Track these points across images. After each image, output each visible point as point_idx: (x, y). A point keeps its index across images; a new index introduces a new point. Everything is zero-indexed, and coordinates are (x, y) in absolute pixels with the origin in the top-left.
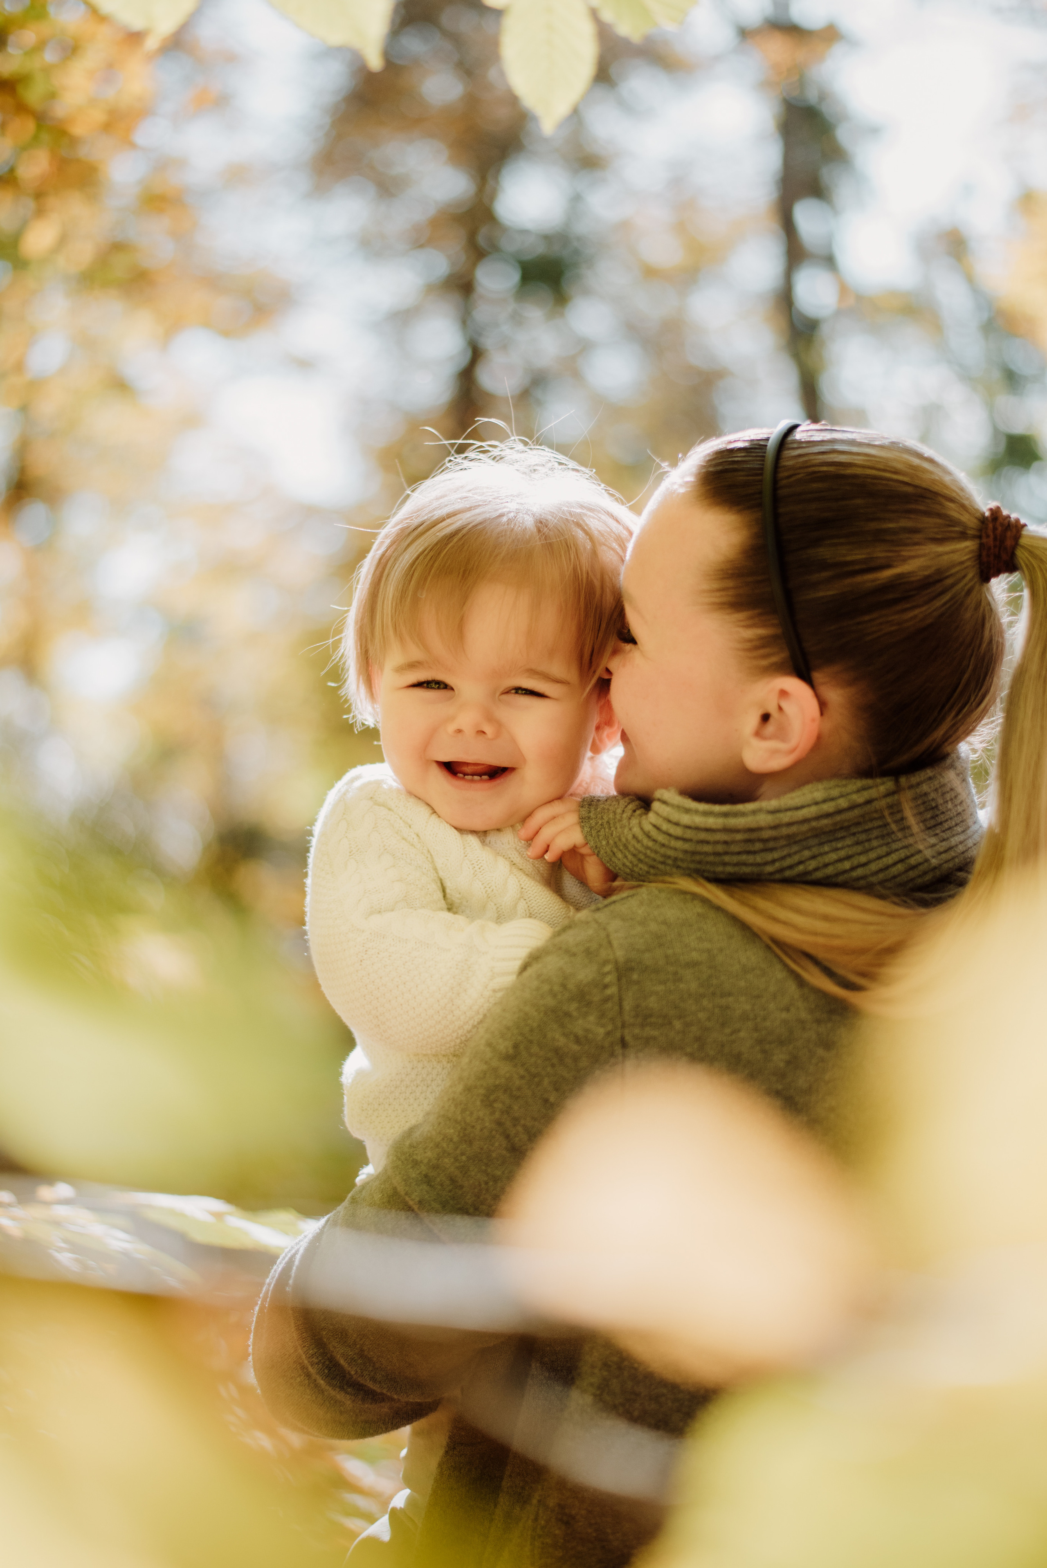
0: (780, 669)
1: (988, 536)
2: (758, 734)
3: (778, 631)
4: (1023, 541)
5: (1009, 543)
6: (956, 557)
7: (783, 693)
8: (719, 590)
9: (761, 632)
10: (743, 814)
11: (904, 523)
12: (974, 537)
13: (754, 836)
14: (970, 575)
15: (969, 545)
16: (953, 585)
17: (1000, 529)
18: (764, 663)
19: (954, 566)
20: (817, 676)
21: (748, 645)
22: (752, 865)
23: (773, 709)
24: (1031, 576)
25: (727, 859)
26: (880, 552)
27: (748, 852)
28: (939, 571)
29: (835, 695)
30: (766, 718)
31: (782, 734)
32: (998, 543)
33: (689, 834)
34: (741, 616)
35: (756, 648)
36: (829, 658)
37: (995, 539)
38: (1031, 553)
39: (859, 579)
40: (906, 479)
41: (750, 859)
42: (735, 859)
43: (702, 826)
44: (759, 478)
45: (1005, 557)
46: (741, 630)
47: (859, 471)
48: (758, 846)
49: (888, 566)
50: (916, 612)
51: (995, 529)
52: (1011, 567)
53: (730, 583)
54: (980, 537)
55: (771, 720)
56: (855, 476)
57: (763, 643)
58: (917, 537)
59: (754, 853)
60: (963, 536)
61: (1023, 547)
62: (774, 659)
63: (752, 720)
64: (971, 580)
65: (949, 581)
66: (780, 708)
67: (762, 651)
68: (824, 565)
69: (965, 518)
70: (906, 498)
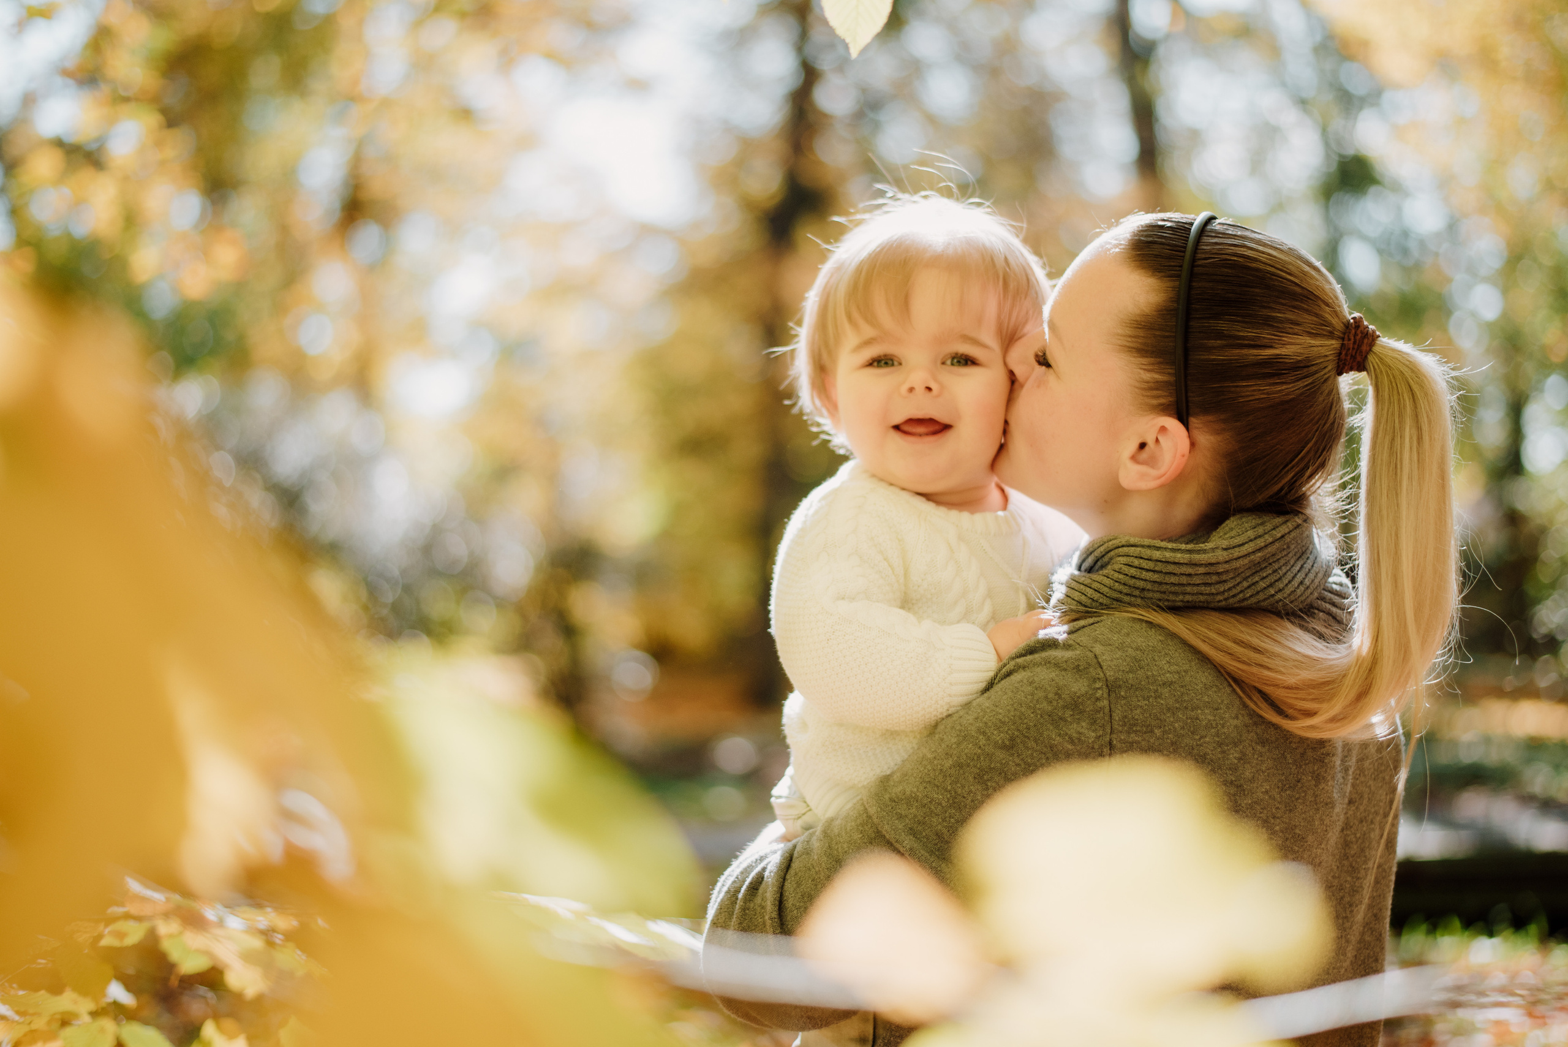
0: (1164, 409)
1: (1349, 340)
2: (1134, 458)
3: (1172, 379)
4: (1375, 349)
5: (1364, 348)
6: (1324, 351)
7: (1163, 429)
8: (1130, 336)
9: (1158, 377)
10: (1205, 551)
11: (1290, 316)
12: (1339, 338)
13: (1212, 569)
14: (1330, 368)
15: (1335, 343)
16: (1316, 372)
17: (1360, 335)
18: (1155, 402)
19: (1319, 357)
20: (1193, 421)
21: (1145, 385)
22: (1206, 594)
23: (1150, 441)
24: (1376, 377)
25: (1189, 589)
26: (1266, 335)
27: (1205, 584)
28: (1308, 359)
29: (1206, 439)
30: (1143, 446)
31: (1152, 462)
32: (1356, 347)
33: (1159, 567)
34: (1145, 361)
35: (1151, 389)
36: (1206, 409)
37: (1355, 343)
38: (1381, 359)
39: (1245, 351)
40: (1297, 281)
41: (1207, 590)
42: (1195, 589)
43: (1172, 560)
44: (1182, 254)
45: (1359, 359)
46: (1142, 372)
47: (1262, 267)
48: (1215, 578)
49: (1271, 347)
50: (1284, 387)
51: (1356, 335)
52: (1361, 367)
53: (1141, 333)
54: (1343, 339)
55: (1147, 448)
56: (1258, 270)
57: (1157, 386)
58: (1297, 329)
59: (1210, 584)
60: (1331, 335)
61: (1375, 353)
62: (1162, 401)
63: (1133, 446)
64: (1329, 372)
65: (1314, 368)
66: (1157, 440)
67: (1155, 393)
68: (1220, 335)
69: (1335, 321)
70: (1294, 296)
